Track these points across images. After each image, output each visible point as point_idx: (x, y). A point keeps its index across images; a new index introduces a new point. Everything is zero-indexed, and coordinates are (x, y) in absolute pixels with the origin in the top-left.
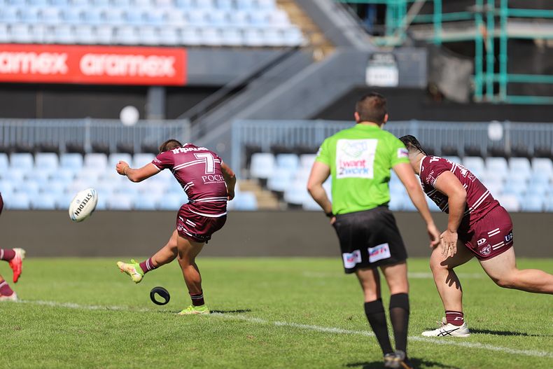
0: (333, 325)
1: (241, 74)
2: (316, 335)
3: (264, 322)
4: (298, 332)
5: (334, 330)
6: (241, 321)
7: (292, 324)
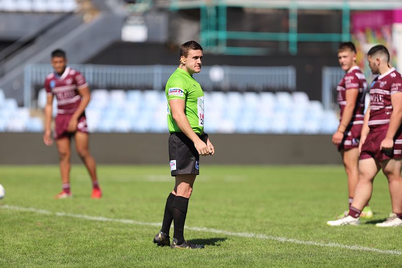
0: (99, 215)
1: (31, 31)
2: (86, 222)
3: (48, 213)
4: (74, 220)
5: (100, 218)
6: (32, 213)
7: (69, 215)
